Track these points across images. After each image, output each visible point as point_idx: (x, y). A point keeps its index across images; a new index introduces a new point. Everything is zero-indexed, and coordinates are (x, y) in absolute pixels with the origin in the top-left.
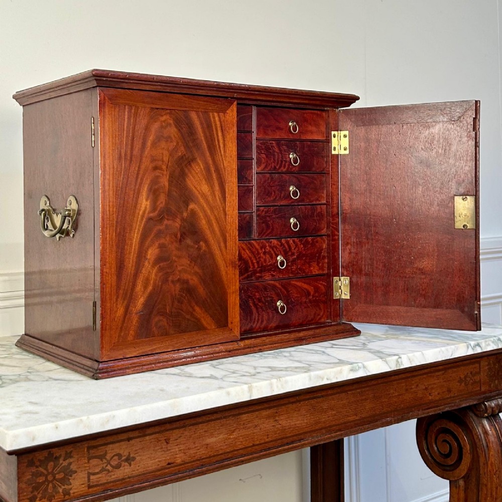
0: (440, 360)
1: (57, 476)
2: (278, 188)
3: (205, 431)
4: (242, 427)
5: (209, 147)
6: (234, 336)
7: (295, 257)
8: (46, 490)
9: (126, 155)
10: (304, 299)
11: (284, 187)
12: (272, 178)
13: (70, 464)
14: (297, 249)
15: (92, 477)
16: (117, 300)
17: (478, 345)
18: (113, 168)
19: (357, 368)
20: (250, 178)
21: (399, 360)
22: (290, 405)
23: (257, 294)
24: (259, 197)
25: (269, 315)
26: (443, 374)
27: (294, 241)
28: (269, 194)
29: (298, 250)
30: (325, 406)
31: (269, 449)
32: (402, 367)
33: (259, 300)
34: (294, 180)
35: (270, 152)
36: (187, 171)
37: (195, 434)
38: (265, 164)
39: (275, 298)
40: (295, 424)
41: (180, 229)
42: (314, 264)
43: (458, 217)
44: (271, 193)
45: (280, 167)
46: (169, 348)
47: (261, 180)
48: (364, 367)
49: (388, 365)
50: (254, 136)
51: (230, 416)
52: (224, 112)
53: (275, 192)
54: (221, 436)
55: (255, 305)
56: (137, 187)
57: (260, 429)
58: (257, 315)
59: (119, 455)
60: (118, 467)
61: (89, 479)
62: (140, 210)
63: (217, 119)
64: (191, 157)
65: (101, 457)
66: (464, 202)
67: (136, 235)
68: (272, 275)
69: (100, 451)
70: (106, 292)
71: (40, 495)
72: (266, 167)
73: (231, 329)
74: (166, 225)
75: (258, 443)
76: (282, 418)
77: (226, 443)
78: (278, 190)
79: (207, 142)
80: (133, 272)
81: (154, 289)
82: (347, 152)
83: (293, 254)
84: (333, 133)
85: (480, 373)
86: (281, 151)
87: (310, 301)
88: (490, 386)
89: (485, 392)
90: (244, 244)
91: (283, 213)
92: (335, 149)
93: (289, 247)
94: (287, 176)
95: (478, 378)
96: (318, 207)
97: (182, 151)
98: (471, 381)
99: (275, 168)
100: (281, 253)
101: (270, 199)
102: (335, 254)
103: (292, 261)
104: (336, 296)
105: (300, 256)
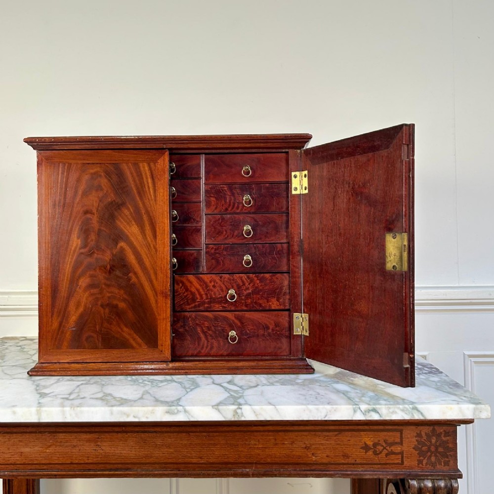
0: (320, 419)
2: (230, 227)
3: (19, 441)
4: (59, 444)
5: (139, 193)
6: (164, 357)
7: (250, 291)
9: (59, 202)
10: (261, 332)
11: (237, 225)
12: (223, 219)
14: (251, 285)
16: (52, 316)
17: (375, 410)
18: (49, 213)
19: (176, 411)
20: (198, 219)
21: (239, 411)
22: (114, 434)
23: (206, 323)
24: (208, 235)
25: (219, 344)
26: (336, 435)
27: (248, 277)
28: (219, 233)
29: (254, 285)
30: (159, 442)
31: (89, 470)
32: (243, 419)
33: (209, 328)
34: (249, 219)
35: (221, 196)
36: (116, 213)
37: (9, 441)
38: (215, 206)
39: (227, 328)
40: (121, 453)
41: (109, 262)
42: (274, 300)
43: (388, 257)
44: (222, 233)
45: (232, 209)
46: (98, 360)
47: (210, 221)
48: (185, 411)
49: (222, 414)
50: (203, 181)
51: (45, 432)
52: (155, 162)
53: (226, 231)
54: (36, 448)
55: (204, 333)
56: (70, 227)
57: (79, 450)
58: (206, 341)
62: (72, 246)
63: (147, 168)
64: (120, 202)
66: (393, 240)
67: (68, 266)
68: (223, 307)
70: (42, 309)
72: (216, 208)
73: (162, 351)
74: (96, 259)
75: (77, 462)
76: (104, 444)
77: (41, 456)
78: (230, 230)
79: (138, 189)
80: (66, 295)
81: (85, 310)
82: (307, 191)
83: (248, 289)
84: (293, 174)
85: (401, 443)
86: (233, 194)
87: (269, 335)
88: (420, 462)
89: (411, 467)
90: (191, 277)
91: (236, 251)
92: (296, 189)
93: (243, 282)
94: (241, 217)
95: (398, 449)
96: (279, 245)
97: (112, 197)
98: (385, 451)
99: (227, 209)
100: (233, 287)
101: (221, 238)
102: (296, 290)
103: (246, 295)
104: (297, 331)
105: (256, 291)
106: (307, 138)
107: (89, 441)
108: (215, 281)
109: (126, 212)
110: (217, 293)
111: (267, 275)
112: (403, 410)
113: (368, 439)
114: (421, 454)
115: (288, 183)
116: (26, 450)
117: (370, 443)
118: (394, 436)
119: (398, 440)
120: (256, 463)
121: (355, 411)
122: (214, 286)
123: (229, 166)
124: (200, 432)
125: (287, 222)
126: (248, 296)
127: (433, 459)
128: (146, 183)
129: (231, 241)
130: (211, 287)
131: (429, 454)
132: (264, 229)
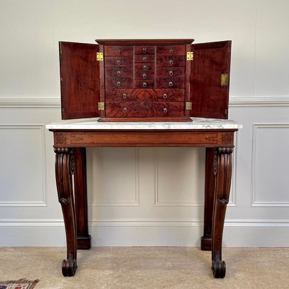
1: (63, 139)
4: (115, 137)
7: (171, 95)
8: (60, 141)
10: (175, 109)
11: (167, 71)
12: (162, 69)
13: (66, 137)
15: (72, 141)
17: (209, 126)
20: (154, 69)
21: (169, 126)
23: (156, 105)
24: (157, 75)
25: (160, 113)
27: (171, 90)
28: (161, 74)
29: (173, 92)
30: (145, 137)
32: (171, 129)
33: (157, 107)
34: (171, 69)
35: (162, 60)
39: (163, 107)
40: (134, 140)
42: (180, 98)
43: (222, 81)
44: (162, 74)
45: (166, 65)
47: (158, 69)
48: (154, 126)
49: (165, 127)
50: (156, 55)
54: (109, 139)
55: (155, 109)
57: (121, 139)
59: (79, 138)
60: (79, 140)
61: (71, 142)
65: (74, 137)
66: (224, 76)
68: (162, 100)
69: (74, 135)
71: (59, 142)
72: (160, 65)
75: (121, 143)
76: (129, 138)
77: (110, 141)
78: (165, 73)
82: (192, 59)
83: (170, 94)
84: (188, 53)
85: (217, 137)
86: (166, 60)
87: (178, 110)
88: (222, 143)
89: (219, 144)
90: (151, 89)
91: (166, 80)
92: (188, 58)
93: (169, 91)
94: (169, 68)
95: (216, 139)
96: (182, 78)
98: (212, 140)
99: (164, 65)
100: (165, 93)
101: (161, 76)
102: (187, 94)
103: (170, 96)
104: (187, 108)
105: (174, 95)
106: (193, 40)
107: (124, 137)
108: (159, 91)
110: (160, 95)
111: (177, 89)
112: (217, 126)
113: (207, 136)
114: (223, 140)
115: (186, 56)
116: (106, 139)
117: (208, 137)
118: (215, 135)
119: (216, 137)
120: (174, 143)
121: (203, 126)
122: (159, 93)
123: (165, 50)
124: (157, 134)
125: (185, 70)
126: (171, 96)
127: (226, 142)
129: (165, 77)
130: (158, 93)
131: (225, 140)
132: (177, 73)
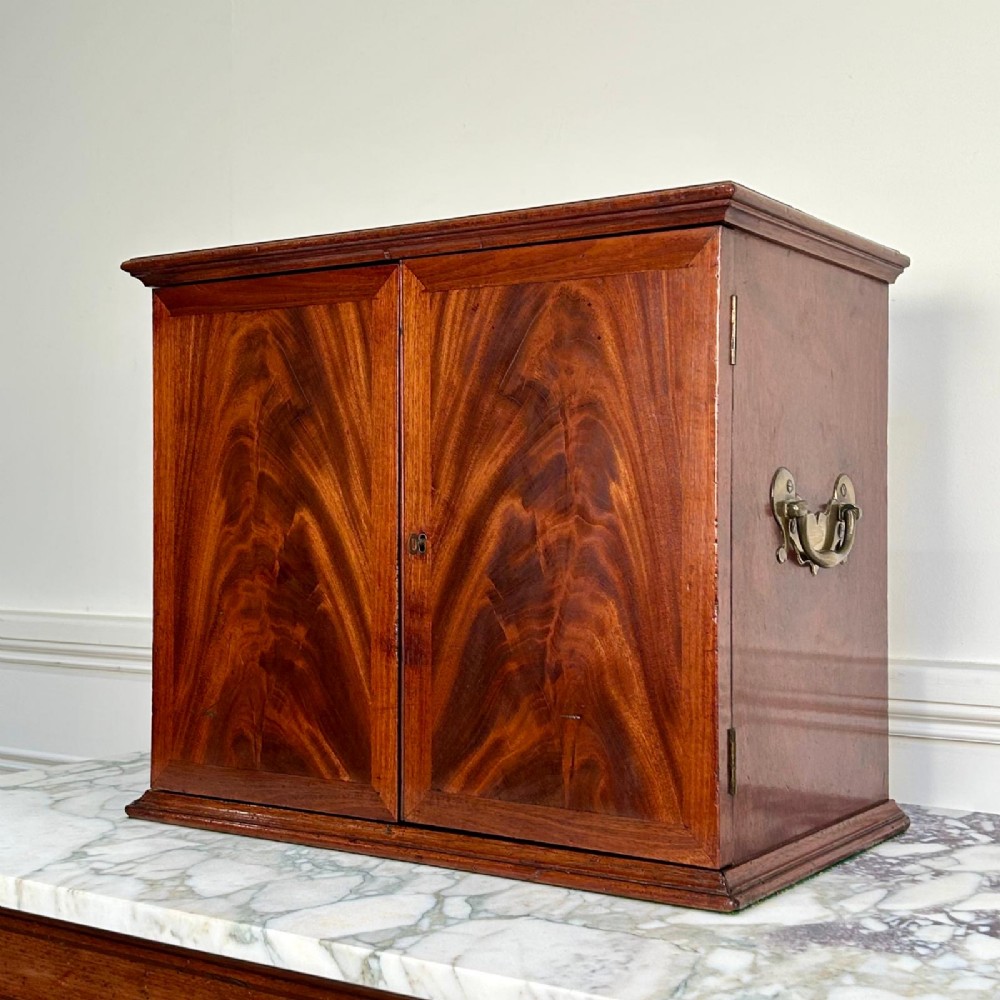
4: (80, 973)
9: (190, 411)
16: (175, 681)
19: (248, 936)
21: (373, 963)
22: (172, 972)
36: (293, 434)
37: (6, 947)
41: (279, 556)
48: (267, 942)
49: (338, 964)
54: (46, 974)
63: (352, 316)
64: (301, 406)
76: (155, 992)
77: (53, 992)
79: (335, 368)
80: (199, 633)
81: (233, 672)
97: (285, 394)
107: (129, 977)
109: (312, 429)
116: (31, 973)
128: (351, 353)
